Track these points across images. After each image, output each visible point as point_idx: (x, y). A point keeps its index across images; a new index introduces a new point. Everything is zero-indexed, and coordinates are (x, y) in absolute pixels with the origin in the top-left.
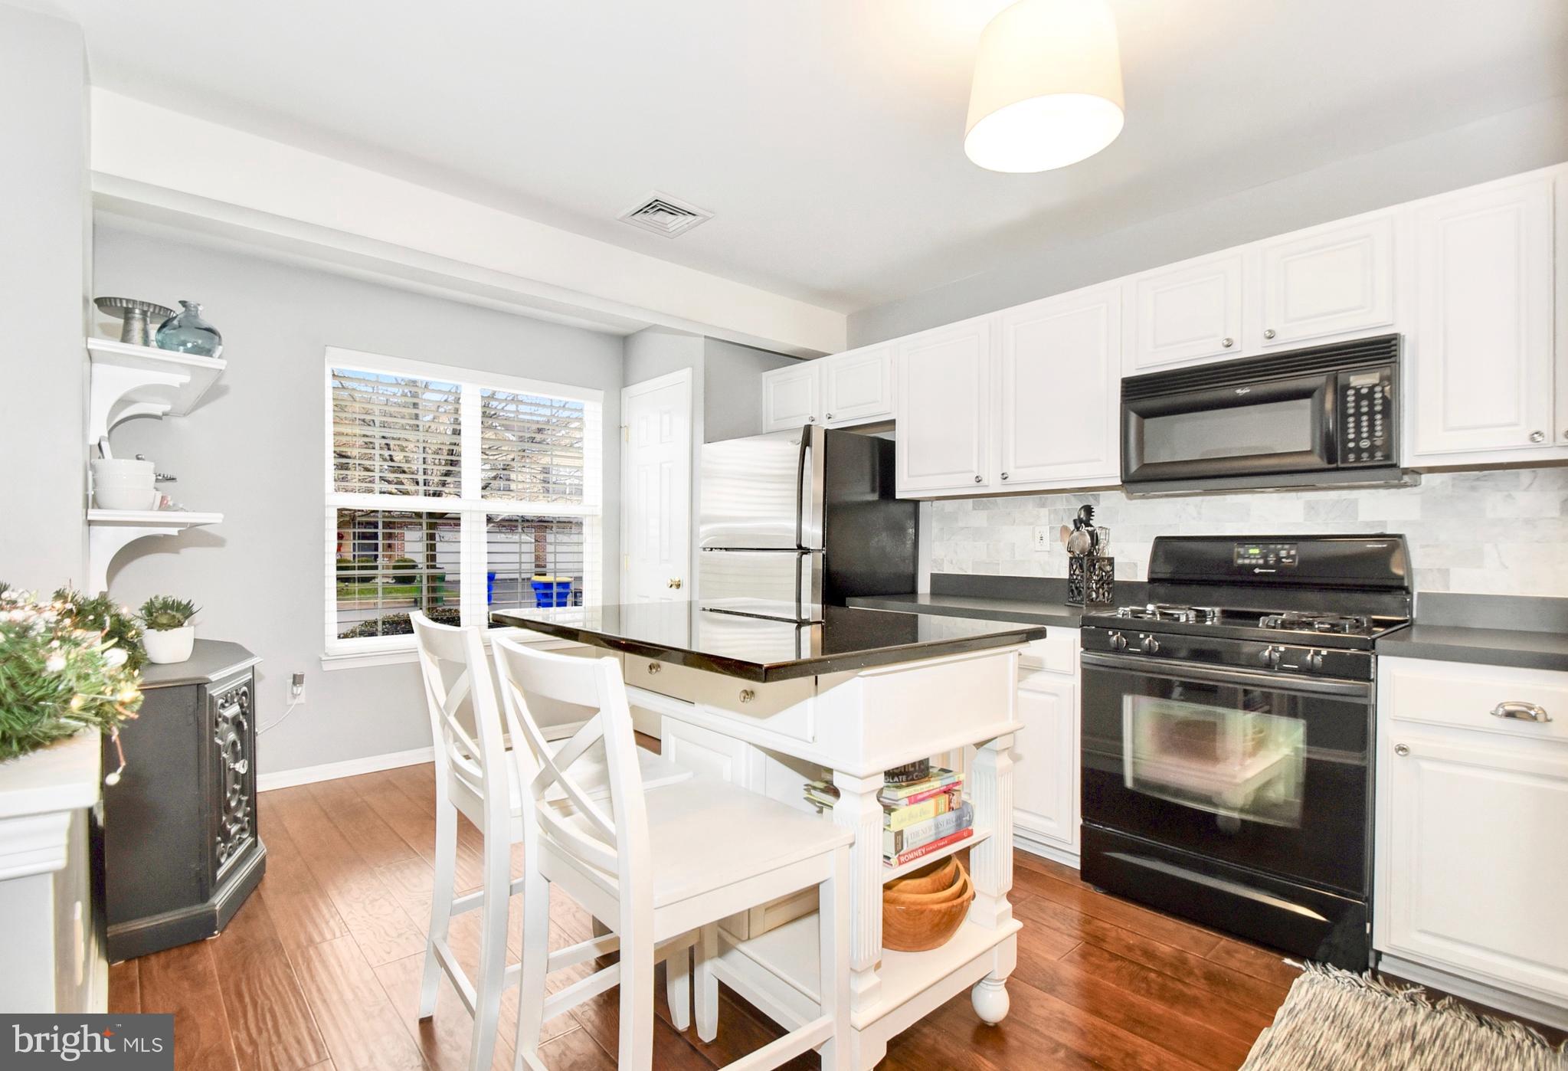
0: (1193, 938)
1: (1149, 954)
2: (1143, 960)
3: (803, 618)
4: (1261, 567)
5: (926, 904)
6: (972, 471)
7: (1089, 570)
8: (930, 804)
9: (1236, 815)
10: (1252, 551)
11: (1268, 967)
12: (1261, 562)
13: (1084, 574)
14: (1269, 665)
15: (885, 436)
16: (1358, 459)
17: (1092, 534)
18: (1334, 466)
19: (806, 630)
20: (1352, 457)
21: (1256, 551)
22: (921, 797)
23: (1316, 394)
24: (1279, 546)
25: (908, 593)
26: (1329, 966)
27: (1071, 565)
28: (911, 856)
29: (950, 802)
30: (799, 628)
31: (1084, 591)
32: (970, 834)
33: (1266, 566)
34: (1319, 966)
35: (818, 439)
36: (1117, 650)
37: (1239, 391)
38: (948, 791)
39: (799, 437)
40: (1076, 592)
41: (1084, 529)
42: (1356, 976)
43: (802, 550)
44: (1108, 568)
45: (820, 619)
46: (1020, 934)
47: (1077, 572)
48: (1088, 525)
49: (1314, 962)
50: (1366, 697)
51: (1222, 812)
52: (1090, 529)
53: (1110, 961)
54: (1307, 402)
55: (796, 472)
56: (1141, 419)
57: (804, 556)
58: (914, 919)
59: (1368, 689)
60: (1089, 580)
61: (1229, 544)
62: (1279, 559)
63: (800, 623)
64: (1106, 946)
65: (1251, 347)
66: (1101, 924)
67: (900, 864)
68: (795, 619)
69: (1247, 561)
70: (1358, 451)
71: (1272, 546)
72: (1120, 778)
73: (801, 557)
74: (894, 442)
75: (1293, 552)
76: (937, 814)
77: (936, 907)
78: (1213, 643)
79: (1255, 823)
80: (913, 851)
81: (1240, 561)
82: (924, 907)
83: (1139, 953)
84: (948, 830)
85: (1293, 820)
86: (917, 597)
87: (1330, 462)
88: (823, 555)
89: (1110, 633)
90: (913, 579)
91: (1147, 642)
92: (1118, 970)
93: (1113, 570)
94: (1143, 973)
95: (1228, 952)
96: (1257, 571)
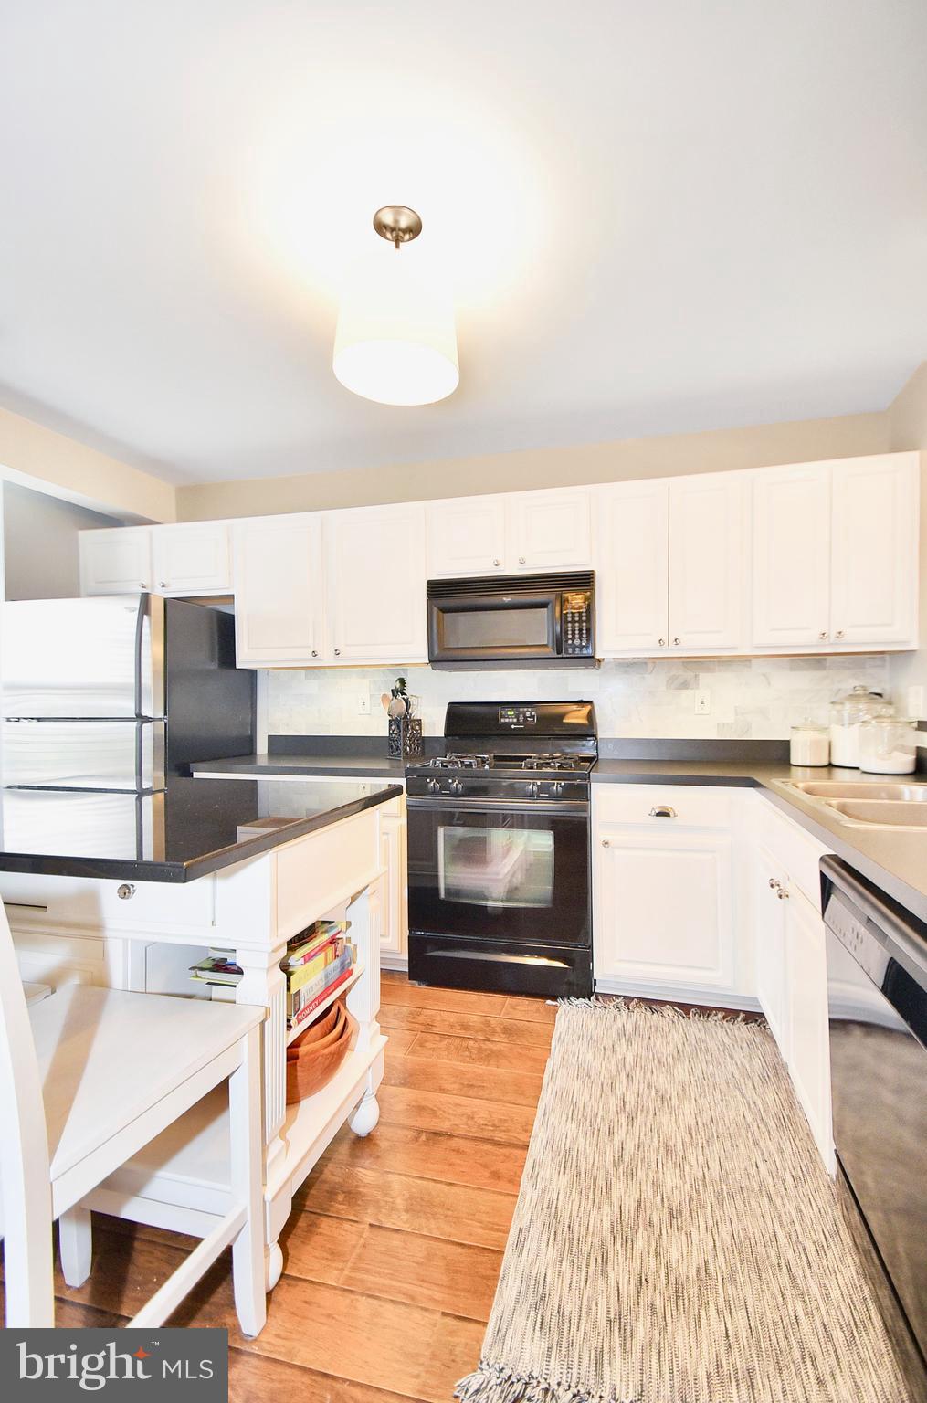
0: (490, 1003)
1: (465, 1027)
2: (463, 1033)
3: (144, 787)
4: (515, 724)
5: (317, 1051)
6: (309, 647)
7: (404, 730)
8: (321, 957)
9: (500, 904)
10: (509, 713)
11: (538, 1011)
12: (515, 720)
13: (401, 734)
14: (531, 796)
15: (225, 609)
16: (574, 650)
17: (407, 701)
18: (560, 656)
19: (148, 801)
20: (570, 650)
21: (512, 713)
22: (312, 953)
23: (549, 606)
24: (526, 709)
25: (247, 755)
26: (572, 998)
27: (390, 726)
28: (307, 1012)
29: (336, 951)
30: (139, 799)
31: (401, 747)
32: (350, 973)
33: (518, 723)
34: (566, 1000)
35: (157, 608)
36: (434, 793)
37: (505, 599)
38: (333, 941)
39: (136, 603)
40: (394, 747)
41: (400, 697)
42: (587, 1001)
43: (141, 719)
44: (417, 728)
45: (163, 787)
46: (386, 1047)
47: (395, 732)
48: (403, 694)
49: (563, 998)
50: (586, 811)
51: (490, 904)
52: (405, 697)
53: (441, 1041)
54: (544, 611)
55: (133, 637)
56: (441, 613)
57: (144, 725)
58: (308, 1070)
59: (586, 806)
60: (405, 737)
61: (495, 708)
62: (525, 717)
63: (141, 793)
64: (434, 1030)
65: (511, 569)
66: (429, 1012)
67: (299, 1022)
68: (135, 789)
69: (507, 720)
70: (574, 647)
71: (521, 709)
72: (437, 890)
73: (141, 727)
74: (233, 616)
75: (533, 713)
76: (326, 964)
77: (326, 1051)
78: (483, 782)
79: (525, 908)
80: (308, 1007)
81: (503, 720)
82: (317, 1054)
83: (459, 1028)
84: (334, 976)
85: (546, 902)
86: (255, 758)
87: (558, 654)
88: (166, 724)
89: (428, 780)
90: (251, 741)
91: (454, 785)
92: (448, 1048)
93: (421, 729)
94: (464, 1044)
95: (513, 1008)
96: (513, 727)
